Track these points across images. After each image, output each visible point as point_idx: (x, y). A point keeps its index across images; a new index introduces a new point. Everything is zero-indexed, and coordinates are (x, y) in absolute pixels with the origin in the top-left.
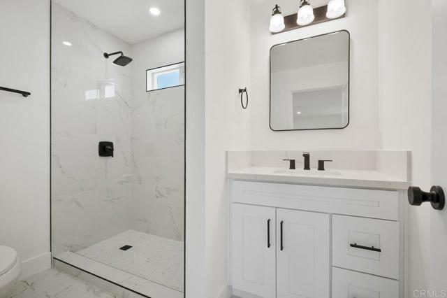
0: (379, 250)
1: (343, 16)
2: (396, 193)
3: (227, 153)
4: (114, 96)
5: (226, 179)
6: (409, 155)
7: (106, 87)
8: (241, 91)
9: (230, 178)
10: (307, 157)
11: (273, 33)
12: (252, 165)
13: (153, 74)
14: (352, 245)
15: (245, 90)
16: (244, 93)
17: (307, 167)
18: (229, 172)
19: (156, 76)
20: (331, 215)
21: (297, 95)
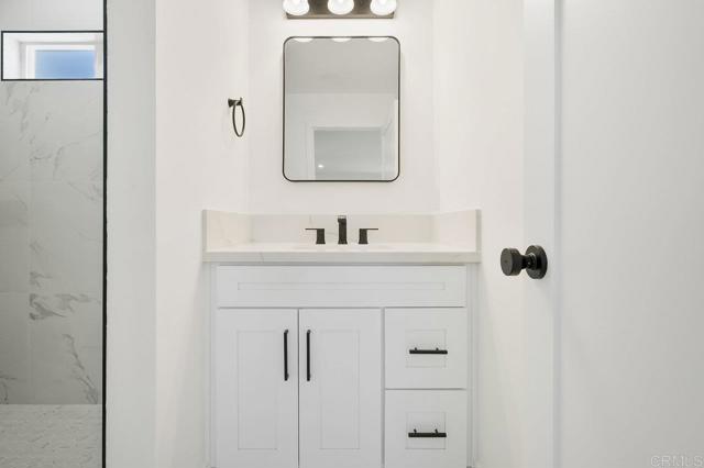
0: (445, 352)
1: (391, 16)
2: (463, 269)
3: (204, 213)
5: (204, 263)
6: (478, 215)
8: (231, 103)
9: (209, 263)
10: (343, 223)
11: (289, 17)
12: (252, 241)
13: (21, 43)
14: (412, 352)
15: (240, 103)
16: (238, 108)
17: (343, 239)
18: (209, 250)
20: (383, 309)
21: (320, 135)
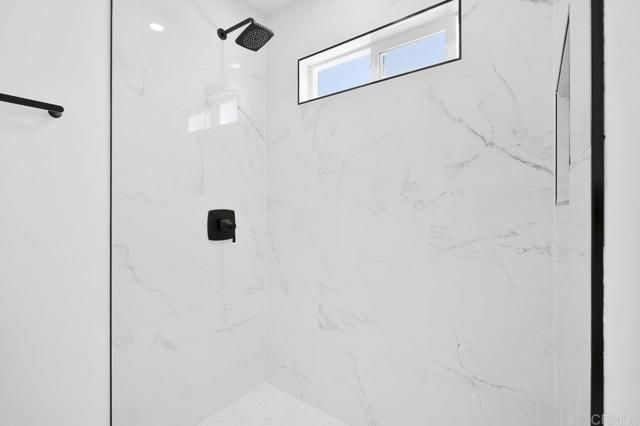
4: (235, 119)
7: (222, 107)
13: (310, 68)
19: (316, 71)
